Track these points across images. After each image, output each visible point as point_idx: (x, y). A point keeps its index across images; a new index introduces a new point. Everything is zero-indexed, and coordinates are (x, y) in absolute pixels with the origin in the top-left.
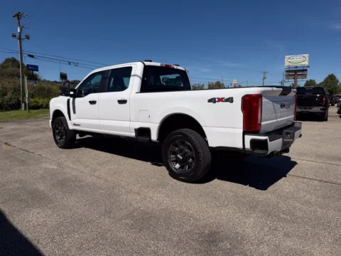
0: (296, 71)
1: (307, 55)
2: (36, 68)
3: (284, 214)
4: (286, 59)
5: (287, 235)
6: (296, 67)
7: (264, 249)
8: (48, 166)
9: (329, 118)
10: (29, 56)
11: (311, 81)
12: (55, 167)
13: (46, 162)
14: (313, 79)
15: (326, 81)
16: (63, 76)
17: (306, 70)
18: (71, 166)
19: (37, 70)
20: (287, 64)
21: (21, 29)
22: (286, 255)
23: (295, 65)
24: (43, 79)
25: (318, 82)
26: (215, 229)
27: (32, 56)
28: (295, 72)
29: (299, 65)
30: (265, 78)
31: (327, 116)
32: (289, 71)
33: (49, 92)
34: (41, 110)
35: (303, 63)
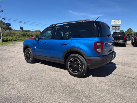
0: (116, 27)
1: (120, 20)
2: (10, 25)
9: (126, 45)
10: (3, 19)
15: (128, 31)
16: (22, 28)
17: (120, 26)
19: (10, 26)
20: (112, 23)
23: (115, 24)
24: (13, 29)
27: (4, 19)
29: (117, 24)
31: (126, 44)
32: (113, 27)
33: (13, 35)
34: (9, 42)
35: (119, 23)
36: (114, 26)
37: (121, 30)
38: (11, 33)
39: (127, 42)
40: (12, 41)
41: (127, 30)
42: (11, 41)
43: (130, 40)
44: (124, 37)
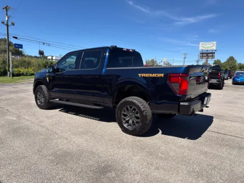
0: (207, 54)
1: (215, 43)
2: (21, 46)
3: (161, 154)
4: (200, 45)
5: (157, 168)
6: (207, 51)
7: (138, 177)
8: (10, 118)
10: (14, 37)
12: (15, 119)
13: (10, 115)
14: (219, 59)
16: (41, 53)
17: (214, 53)
18: (26, 118)
19: (22, 48)
20: (201, 48)
21: (8, 18)
22: (150, 182)
23: (206, 49)
24: (26, 54)
25: (222, 62)
26: (110, 164)
27: (16, 38)
29: (209, 49)
30: (185, 58)
31: (223, 86)
32: (202, 53)
33: (29, 64)
34: (22, 77)
35: (212, 48)
36: (204, 52)
37: (216, 59)
38: (25, 62)
39: (225, 81)
40: (27, 75)
41: (227, 61)
42: (25, 75)
43: (231, 78)
44: (218, 74)
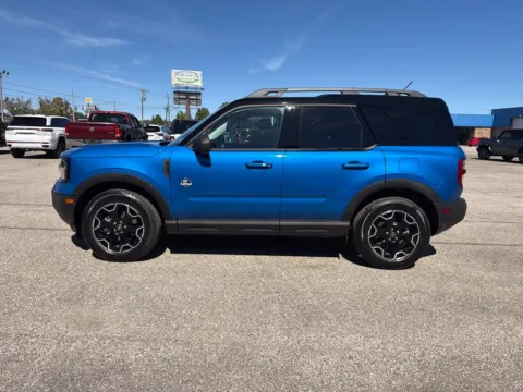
0: (188, 94)
1: (199, 73)
4: (173, 75)
6: (188, 88)
11: (203, 109)
14: (206, 107)
17: (200, 94)
20: (174, 81)
23: (186, 84)
28: (186, 95)
29: (191, 85)
32: (178, 93)
35: (196, 83)
36: (180, 90)
37: (201, 105)
